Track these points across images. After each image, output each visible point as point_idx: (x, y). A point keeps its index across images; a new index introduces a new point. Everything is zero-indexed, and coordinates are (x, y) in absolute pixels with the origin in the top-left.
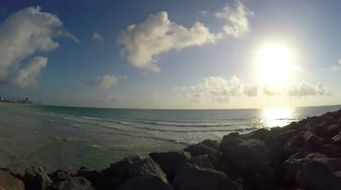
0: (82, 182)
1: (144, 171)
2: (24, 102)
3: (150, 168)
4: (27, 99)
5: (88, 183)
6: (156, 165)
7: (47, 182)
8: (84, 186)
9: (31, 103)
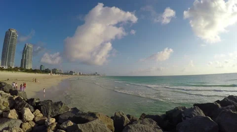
0: (151, 122)
1: (195, 115)
2: (94, 75)
3: (198, 113)
4: (96, 73)
5: (155, 122)
6: (201, 111)
7: (127, 121)
8: (152, 124)
9: (98, 75)
